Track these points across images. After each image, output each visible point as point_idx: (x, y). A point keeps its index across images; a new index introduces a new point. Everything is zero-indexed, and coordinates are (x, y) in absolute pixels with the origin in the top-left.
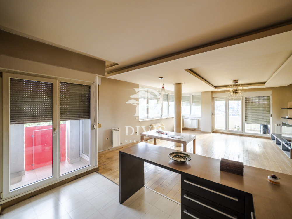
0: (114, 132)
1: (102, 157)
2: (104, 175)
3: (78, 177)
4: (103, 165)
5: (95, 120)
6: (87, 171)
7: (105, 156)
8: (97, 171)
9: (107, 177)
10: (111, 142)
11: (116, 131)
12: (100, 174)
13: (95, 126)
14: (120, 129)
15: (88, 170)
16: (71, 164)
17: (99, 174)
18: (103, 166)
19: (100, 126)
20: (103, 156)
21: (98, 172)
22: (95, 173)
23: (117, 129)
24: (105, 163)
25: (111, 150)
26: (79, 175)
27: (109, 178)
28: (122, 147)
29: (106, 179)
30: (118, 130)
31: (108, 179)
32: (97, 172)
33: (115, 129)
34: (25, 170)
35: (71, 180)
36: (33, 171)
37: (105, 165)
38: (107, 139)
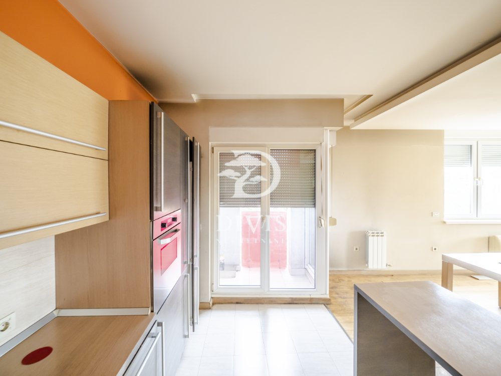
0: (371, 239)
1: (343, 280)
2: (338, 318)
3: (295, 302)
4: (341, 297)
5: (324, 211)
6: (309, 297)
7: (349, 281)
8: (327, 304)
9: (342, 324)
10: (365, 259)
11: (375, 237)
12: (332, 312)
13: (322, 221)
14: (385, 234)
15: (312, 297)
16: (292, 275)
17: (328, 312)
18: (340, 300)
19: (333, 222)
20: (346, 279)
21: (328, 306)
22: (323, 306)
23: (377, 233)
24: (345, 296)
25: (363, 273)
26: (296, 299)
27: (345, 328)
28: (392, 274)
29: (340, 328)
30: (381, 234)
31: (342, 330)
32: (326, 307)
33: (373, 233)
34: (241, 264)
35: (284, 302)
36: (249, 268)
37: (345, 300)
38: (356, 249)
